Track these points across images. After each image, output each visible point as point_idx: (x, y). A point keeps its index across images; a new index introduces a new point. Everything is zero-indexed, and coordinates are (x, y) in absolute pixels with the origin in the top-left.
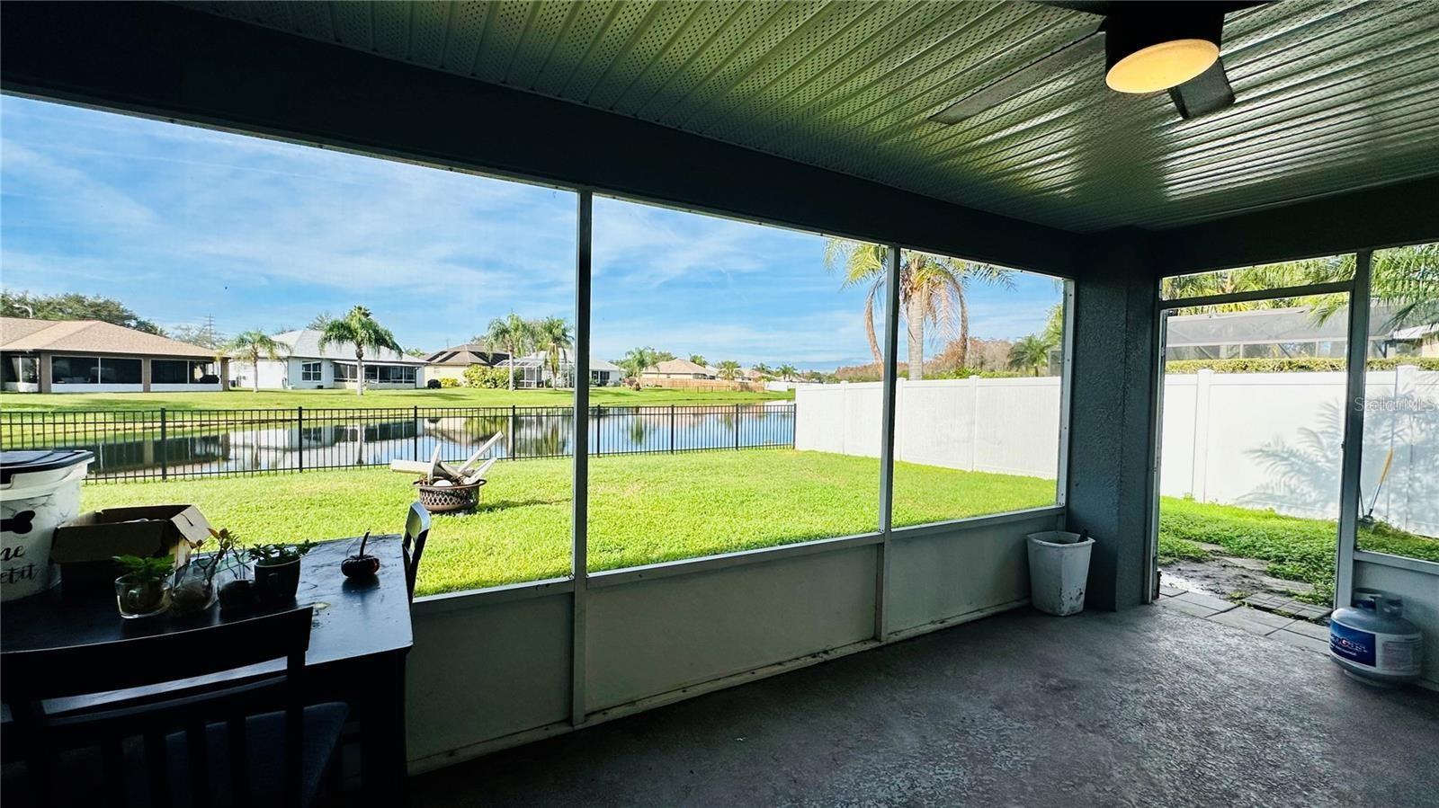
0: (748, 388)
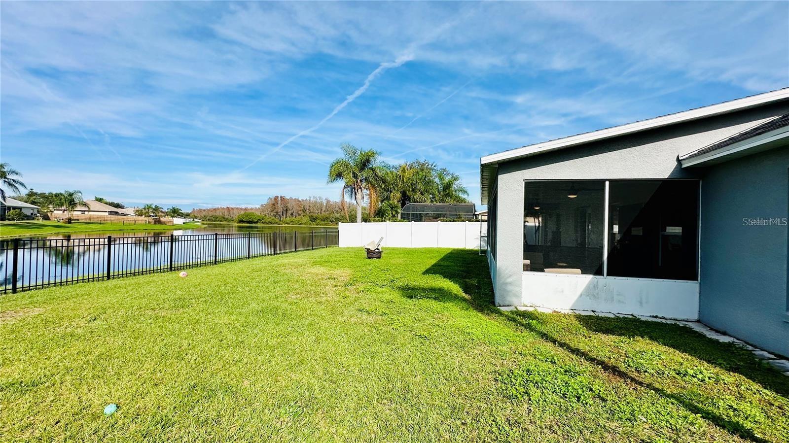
0: (160, 222)
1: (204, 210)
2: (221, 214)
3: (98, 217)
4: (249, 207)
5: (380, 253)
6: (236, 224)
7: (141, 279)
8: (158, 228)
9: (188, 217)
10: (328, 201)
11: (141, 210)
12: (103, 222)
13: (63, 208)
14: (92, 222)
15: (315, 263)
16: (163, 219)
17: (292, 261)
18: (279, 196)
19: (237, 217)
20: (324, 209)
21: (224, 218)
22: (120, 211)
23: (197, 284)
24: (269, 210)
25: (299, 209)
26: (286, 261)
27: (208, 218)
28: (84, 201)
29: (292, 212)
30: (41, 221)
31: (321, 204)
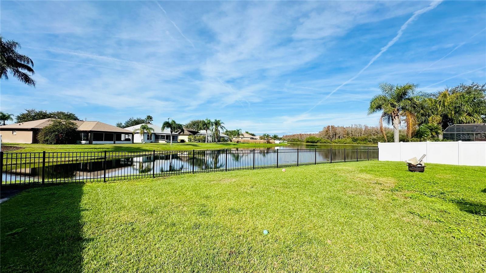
0: (269, 143)
1: (288, 136)
2: (297, 138)
3: (247, 140)
4: (312, 133)
5: (423, 167)
6: (305, 143)
7: (266, 170)
8: (269, 145)
9: (281, 140)
10: (366, 127)
11: (262, 137)
12: (248, 142)
13: (236, 137)
14: (245, 142)
15: (362, 171)
16: (271, 141)
17: (344, 168)
18: (331, 126)
19: (305, 139)
20: (363, 133)
21: (298, 140)
22: (254, 137)
23: (291, 176)
24: (324, 134)
25: (344, 133)
26: (340, 168)
27: (290, 140)
28: (242, 133)
29: (339, 135)
30: (229, 142)
31: (361, 130)
